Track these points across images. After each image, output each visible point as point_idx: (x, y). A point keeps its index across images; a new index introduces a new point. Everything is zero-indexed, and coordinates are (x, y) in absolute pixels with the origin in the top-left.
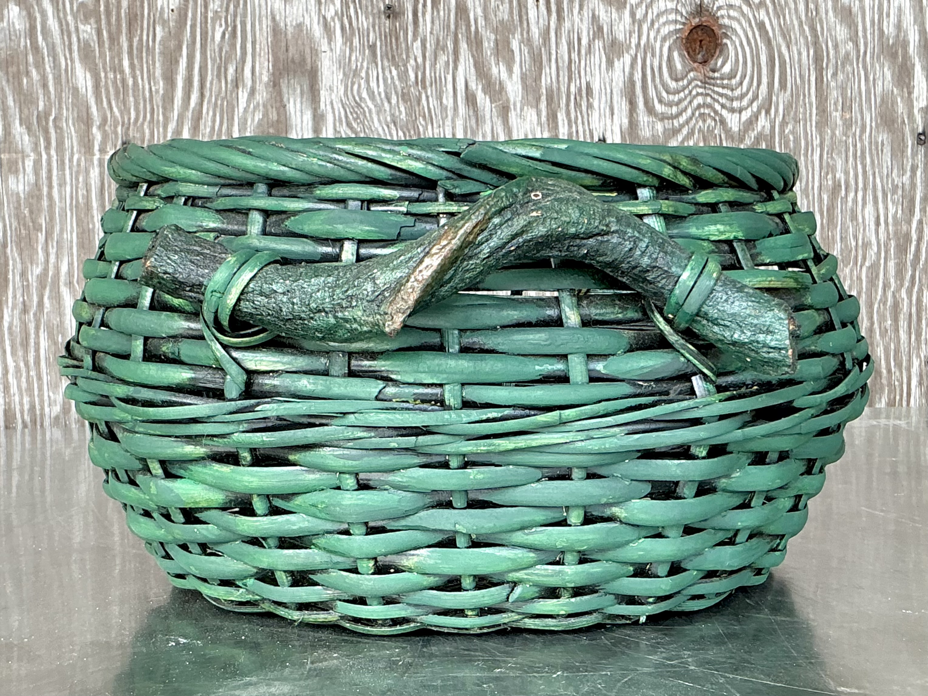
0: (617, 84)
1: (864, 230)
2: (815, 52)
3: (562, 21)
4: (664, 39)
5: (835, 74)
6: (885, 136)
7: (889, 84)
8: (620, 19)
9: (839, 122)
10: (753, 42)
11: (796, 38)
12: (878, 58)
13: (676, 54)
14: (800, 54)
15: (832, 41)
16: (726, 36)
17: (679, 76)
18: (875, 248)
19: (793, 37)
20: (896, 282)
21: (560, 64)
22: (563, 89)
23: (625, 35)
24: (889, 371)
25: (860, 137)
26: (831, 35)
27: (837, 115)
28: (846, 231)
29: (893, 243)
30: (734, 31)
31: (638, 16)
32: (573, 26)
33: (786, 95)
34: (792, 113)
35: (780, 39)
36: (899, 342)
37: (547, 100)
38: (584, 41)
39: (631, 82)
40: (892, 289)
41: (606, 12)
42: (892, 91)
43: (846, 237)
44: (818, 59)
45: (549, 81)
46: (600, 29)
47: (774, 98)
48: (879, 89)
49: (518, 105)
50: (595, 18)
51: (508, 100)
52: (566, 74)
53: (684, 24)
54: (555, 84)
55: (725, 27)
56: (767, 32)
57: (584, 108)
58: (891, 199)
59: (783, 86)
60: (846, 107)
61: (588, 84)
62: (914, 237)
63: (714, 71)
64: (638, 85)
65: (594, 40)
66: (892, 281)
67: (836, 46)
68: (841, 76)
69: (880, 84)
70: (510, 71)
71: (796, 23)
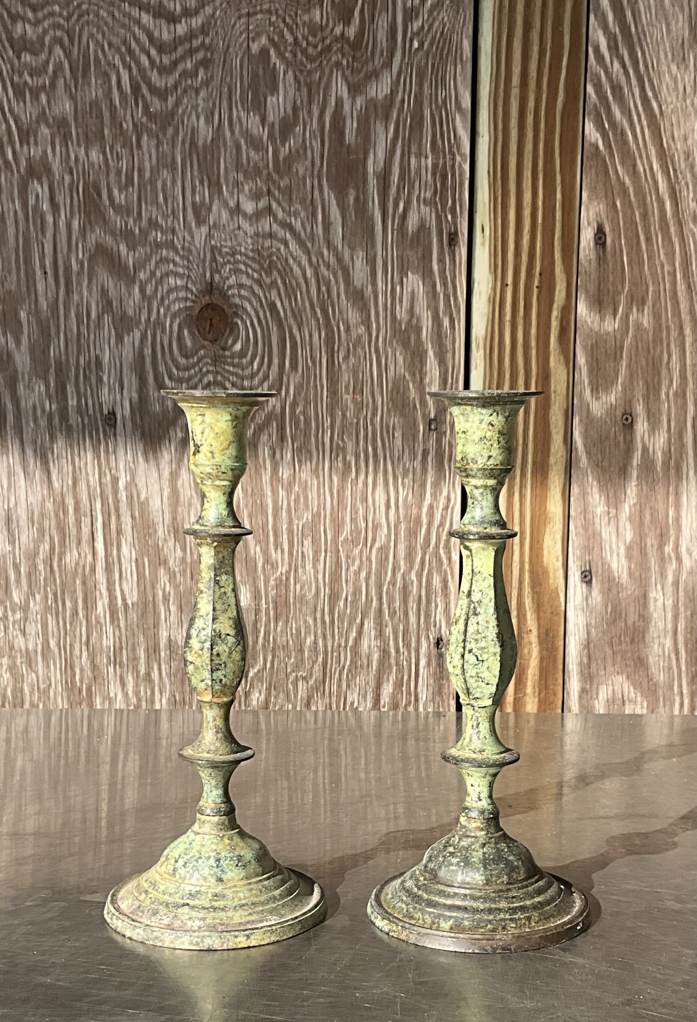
0: (127, 358)
1: (374, 512)
2: (327, 334)
3: (71, 295)
4: (174, 317)
5: (346, 357)
6: (396, 421)
7: (401, 370)
8: (130, 295)
9: (351, 405)
10: (264, 322)
11: (307, 319)
12: (391, 343)
13: (186, 332)
14: (311, 336)
15: (343, 324)
16: (236, 314)
17: (189, 353)
18: (385, 531)
19: (304, 319)
20: (405, 564)
21: (69, 337)
22: (72, 361)
23: (135, 310)
24: (397, 651)
25: (372, 420)
26: (343, 319)
27: (348, 398)
28: (356, 513)
29: (403, 526)
30: (245, 310)
31: (148, 292)
32: (82, 299)
33: (297, 376)
34: (303, 395)
35: (292, 321)
36: (408, 623)
37: (56, 371)
38: (93, 315)
39: (140, 357)
40: (402, 571)
41: (116, 286)
42: (404, 376)
43: (356, 518)
44: (330, 341)
45: (57, 353)
46: (110, 303)
47: (285, 379)
48: (391, 373)
49: (26, 377)
50: (104, 292)
51: (16, 371)
52: (75, 347)
53: (193, 301)
54: (63, 357)
55: (236, 306)
56: (278, 313)
57: (93, 381)
58: (403, 483)
59: (294, 367)
60: (358, 389)
61: (97, 357)
62: (425, 520)
63: (224, 349)
64: (148, 361)
65: (103, 314)
66: (402, 563)
67: (348, 329)
68: (352, 360)
69: (392, 368)
70: (18, 342)
71: (307, 304)
